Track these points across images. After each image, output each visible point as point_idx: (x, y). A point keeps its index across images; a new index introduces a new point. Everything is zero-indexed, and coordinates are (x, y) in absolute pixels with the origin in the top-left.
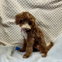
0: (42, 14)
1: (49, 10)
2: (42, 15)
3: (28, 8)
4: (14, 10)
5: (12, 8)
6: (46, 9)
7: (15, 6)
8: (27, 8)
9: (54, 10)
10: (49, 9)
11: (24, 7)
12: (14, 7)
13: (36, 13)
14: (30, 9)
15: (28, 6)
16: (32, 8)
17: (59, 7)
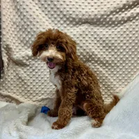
0: (96, 36)
1: (110, 28)
2: (95, 38)
3: (65, 25)
4: (35, 30)
5: (32, 27)
6: (104, 25)
7: (37, 22)
8: (62, 24)
9: (122, 27)
10: (110, 25)
11: (56, 22)
12: (35, 23)
13: (81, 35)
14: (69, 28)
15: (65, 21)
16: (74, 25)
17: (131, 21)
